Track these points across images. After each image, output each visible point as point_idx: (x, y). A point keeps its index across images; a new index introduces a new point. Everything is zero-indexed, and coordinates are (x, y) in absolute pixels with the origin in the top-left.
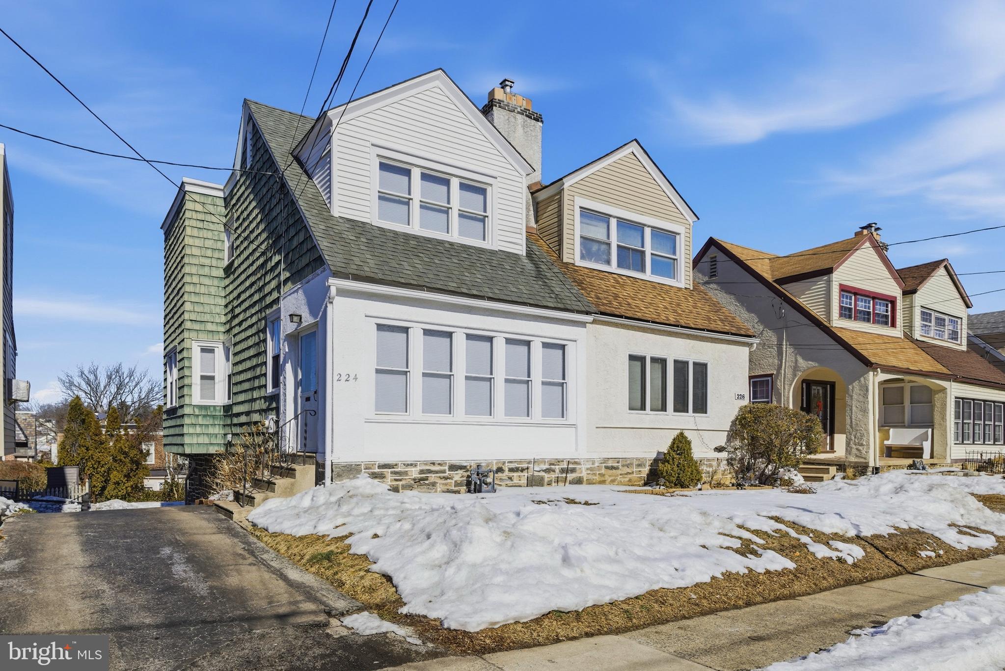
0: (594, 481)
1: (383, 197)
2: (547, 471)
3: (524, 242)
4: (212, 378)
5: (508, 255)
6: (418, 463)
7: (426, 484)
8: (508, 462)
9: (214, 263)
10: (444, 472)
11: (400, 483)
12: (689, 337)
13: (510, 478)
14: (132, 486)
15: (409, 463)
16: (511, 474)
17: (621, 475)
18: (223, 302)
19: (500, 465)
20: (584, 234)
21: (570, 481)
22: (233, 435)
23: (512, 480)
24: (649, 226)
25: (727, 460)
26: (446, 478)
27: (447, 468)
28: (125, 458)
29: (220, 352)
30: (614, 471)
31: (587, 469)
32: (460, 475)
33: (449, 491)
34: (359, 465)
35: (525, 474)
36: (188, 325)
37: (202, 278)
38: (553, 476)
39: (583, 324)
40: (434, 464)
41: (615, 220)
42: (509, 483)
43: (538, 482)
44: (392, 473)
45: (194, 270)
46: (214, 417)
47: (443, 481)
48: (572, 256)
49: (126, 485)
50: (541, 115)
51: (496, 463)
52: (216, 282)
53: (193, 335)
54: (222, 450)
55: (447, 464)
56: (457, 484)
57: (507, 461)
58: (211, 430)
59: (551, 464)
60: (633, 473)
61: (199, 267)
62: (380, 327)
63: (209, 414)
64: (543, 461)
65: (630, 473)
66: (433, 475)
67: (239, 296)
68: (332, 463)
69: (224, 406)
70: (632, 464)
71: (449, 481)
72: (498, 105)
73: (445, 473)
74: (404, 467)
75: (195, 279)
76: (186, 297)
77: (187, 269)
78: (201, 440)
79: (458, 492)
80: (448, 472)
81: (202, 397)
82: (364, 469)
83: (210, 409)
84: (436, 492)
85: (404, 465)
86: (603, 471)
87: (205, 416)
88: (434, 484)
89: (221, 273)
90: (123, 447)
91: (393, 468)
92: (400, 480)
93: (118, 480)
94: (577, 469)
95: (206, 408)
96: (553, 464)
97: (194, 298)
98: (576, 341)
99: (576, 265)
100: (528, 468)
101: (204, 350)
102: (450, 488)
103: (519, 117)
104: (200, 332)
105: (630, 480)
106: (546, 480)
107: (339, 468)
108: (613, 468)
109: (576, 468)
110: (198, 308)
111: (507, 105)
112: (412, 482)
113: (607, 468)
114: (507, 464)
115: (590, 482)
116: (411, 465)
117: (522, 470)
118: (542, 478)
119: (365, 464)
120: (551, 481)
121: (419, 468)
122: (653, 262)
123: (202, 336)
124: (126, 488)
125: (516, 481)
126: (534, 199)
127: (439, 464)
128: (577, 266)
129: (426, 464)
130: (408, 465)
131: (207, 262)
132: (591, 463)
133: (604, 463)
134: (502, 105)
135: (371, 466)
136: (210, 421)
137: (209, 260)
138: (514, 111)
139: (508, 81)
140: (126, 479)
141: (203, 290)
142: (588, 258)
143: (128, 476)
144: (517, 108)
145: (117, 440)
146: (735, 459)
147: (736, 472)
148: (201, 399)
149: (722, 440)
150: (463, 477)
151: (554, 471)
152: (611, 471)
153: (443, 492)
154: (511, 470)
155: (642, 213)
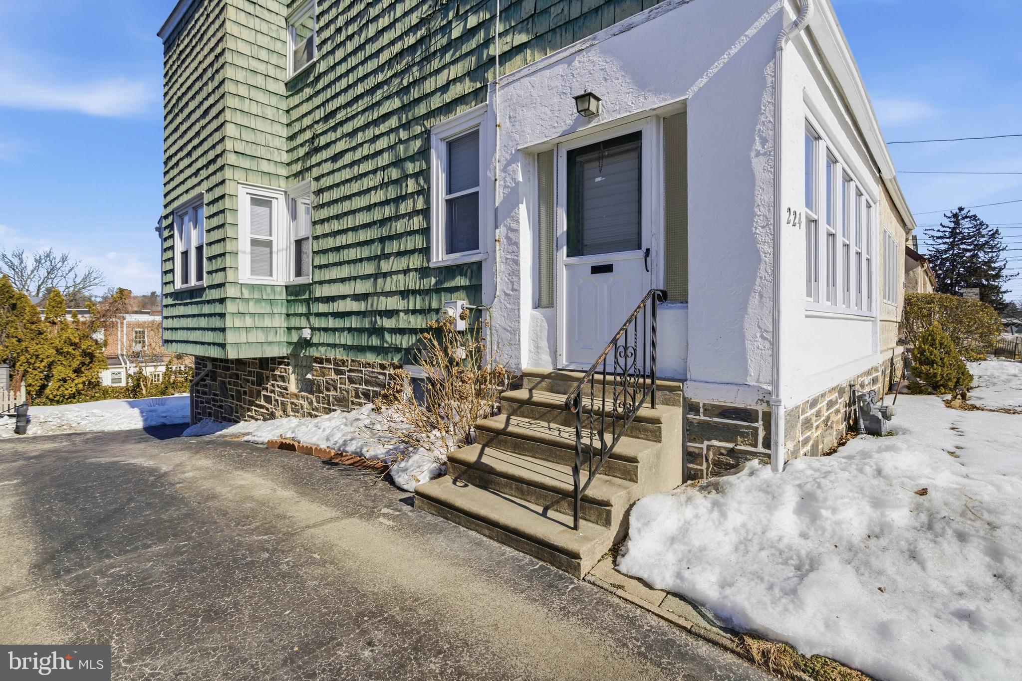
4: (269, 244)
9: (271, 71)
10: (837, 401)
14: (84, 383)
15: (824, 392)
18: (285, 132)
22: (313, 329)
27: (838, 394)
28: (74, 350)
29: (280, 207)
36: (231, 158)
37: (252, 90)
45: (240, 76)
46: (271, 302)
49: (76, 382)
52: (274, 100)
53: (240, 175)
54: (284, 351)
58: (267, 322)
61: (249, 73)
63: (264, 297)
67: (333, 114)
69: (286, 287)
73: (838, 403)
75: (243, 91)
76: (228, 115)
77: (229, 72)
78: (253, 337)
81: (253, 272)
82: (802, 414)
83: (266, 290)
87: (258, 301)
89: (282, 89)
90: (72, 338)
93: (64, 376)
95: (260, 287)
97: (239, 119)
101: (257, 201)
104: (250, 173)
110: (247, 136)
119: (803, 404)
121: (827, 400)
123: (254, 179)
124: (76, 385)
131: (261, 67)
135: (806, 406)
136: (265, 308)
137: (264, 65)
140: (76, 374)
141: (254, 108)
143: (77, 371)
145: (62, 329)
148: (252, 274)
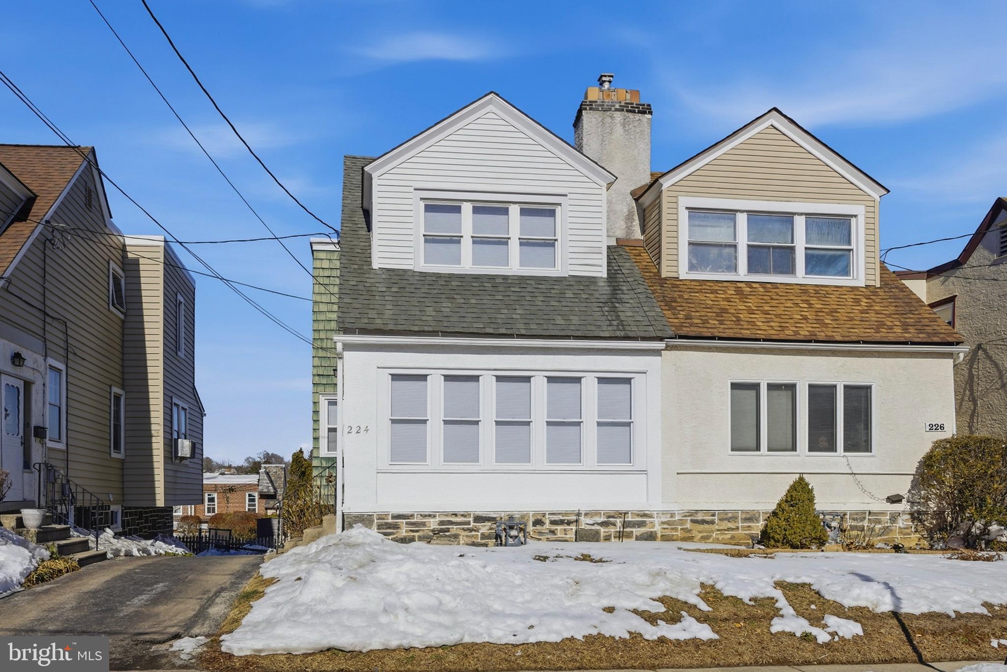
0: (675, 537)
1: (429, 239)
2: (604, 524)
3: (604, 262)
5: (578, 279)
6: (438, 514)
7: (446, 536)
8: (550, 514)
10: (468, 523)
11: (416, 534)
12: (834, 353)
13: (553, 532)
15: (427, 513)
16: (554, 527)
17: (718, 530)
19: (539, 517)
20: (693, 240)
21: (636, 536)
23: (556, 534)
24: (801, 214)
25: (912, 514)
26: (471, 530)
27: (471, 519)
30: (706, 526)
31: (663, 523)
32: (488, 528)
33: (474, 544)
34: (370, 516)
35: (573, 527)
36: (316, 380)
37: (328, 333)
38: (612, 530)
39: (657, 352)
40: (456, 515)
41: (745, 215)
42: (550, 536)
43: (593, 537)
44: (407, 523)
47: (467, 533)
48: (674, 269)
50: (649, 105)
51: (533, 515)
53: (320, 389)
55: (472, 515)
56: (483, 537)
57: (547, 513)
59: (609, 517)
60: (737, 528)
62: (395, 377)
64: (597, 513)
65: (733, 529)
66: (455, 527)
68: (343, 513)
70: (737, 518)
71: (474, 533)
72: (588, 108)
73: (470, 525)
74: (421, 518)
75: (323, 335)
79: (486, 545)
80: (472, 524)
82: (377, 520)
84: (459, 544)
85: (421, 515)
86: (688, 525)
88: (456, 536)
91: (409, 519)
92: (417, 531)
94: (648, 522)
96: (613, 517)
97: (321, 353)
98: (645, 373)
99: (680, 278)
100: (577, 521)
102: (476, 541)
103: (617, 115)
104: (327, 386)
105: (733, 538)
106: (602, 534)
107: (351, 518)
108: (703, 522)
109: (645, 521)
110: (325, 363)
111: (601, 105)
112: (431, 534)
113: (693, 521)
114: (547, 516)
115: (666, 538)
116: (430, 516)
117: (569, 523)
118: (597, 533)
119: (378, 515)
120: (610, 536)
121: (438, 519)
122: (809, 258)
125: (559, 535)
126: (639, 206)
127: (462, 515)
128: (681, 280)
129: (447, 515)
130: (426, 516)
132: (669, 515)
133: (689, 516)
134: (594, 106)
135: (384, 516)
138: (610, 110)
139: (605, 76)
141: (329, 344)
142: (701, 268)
144: (614, 106)
146: (926, 513)
147: (931, 532)
148: (328, 451)
149: (903, 486)
150: (491, 529)
151: (614, 525)
152: (701, 527)
153: (467, 544)
154: (553, 523)
155: (788, 199)
